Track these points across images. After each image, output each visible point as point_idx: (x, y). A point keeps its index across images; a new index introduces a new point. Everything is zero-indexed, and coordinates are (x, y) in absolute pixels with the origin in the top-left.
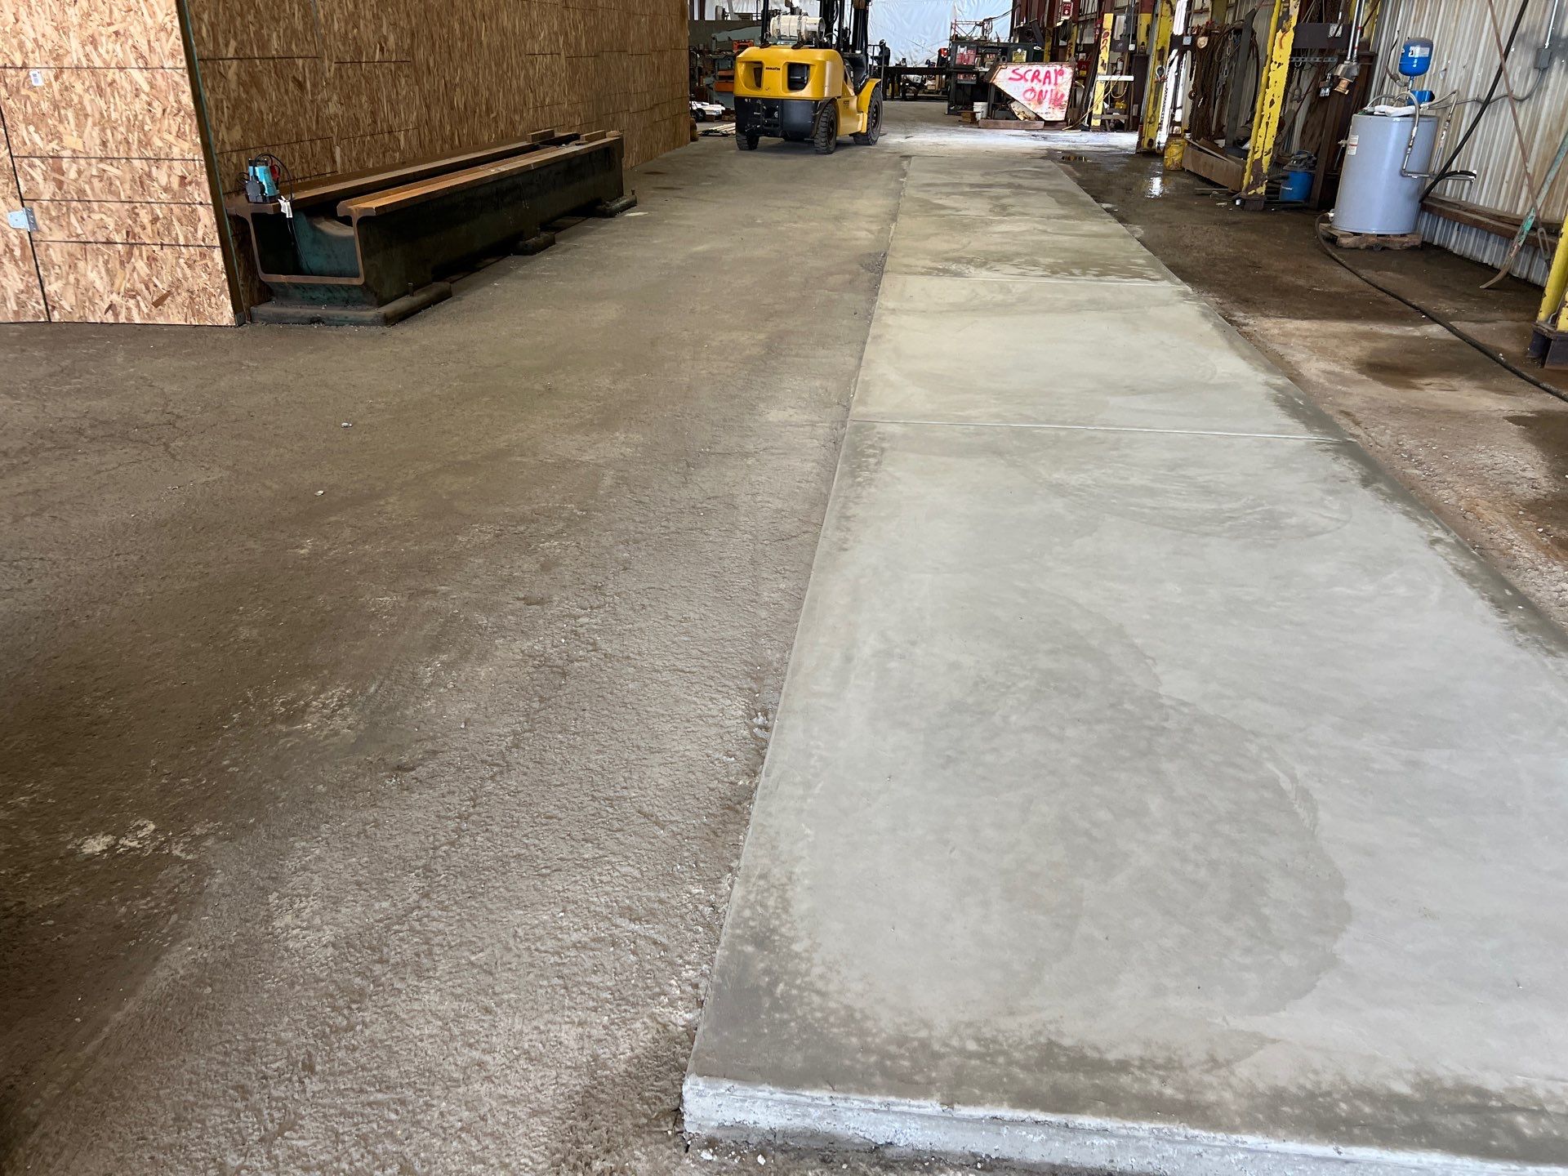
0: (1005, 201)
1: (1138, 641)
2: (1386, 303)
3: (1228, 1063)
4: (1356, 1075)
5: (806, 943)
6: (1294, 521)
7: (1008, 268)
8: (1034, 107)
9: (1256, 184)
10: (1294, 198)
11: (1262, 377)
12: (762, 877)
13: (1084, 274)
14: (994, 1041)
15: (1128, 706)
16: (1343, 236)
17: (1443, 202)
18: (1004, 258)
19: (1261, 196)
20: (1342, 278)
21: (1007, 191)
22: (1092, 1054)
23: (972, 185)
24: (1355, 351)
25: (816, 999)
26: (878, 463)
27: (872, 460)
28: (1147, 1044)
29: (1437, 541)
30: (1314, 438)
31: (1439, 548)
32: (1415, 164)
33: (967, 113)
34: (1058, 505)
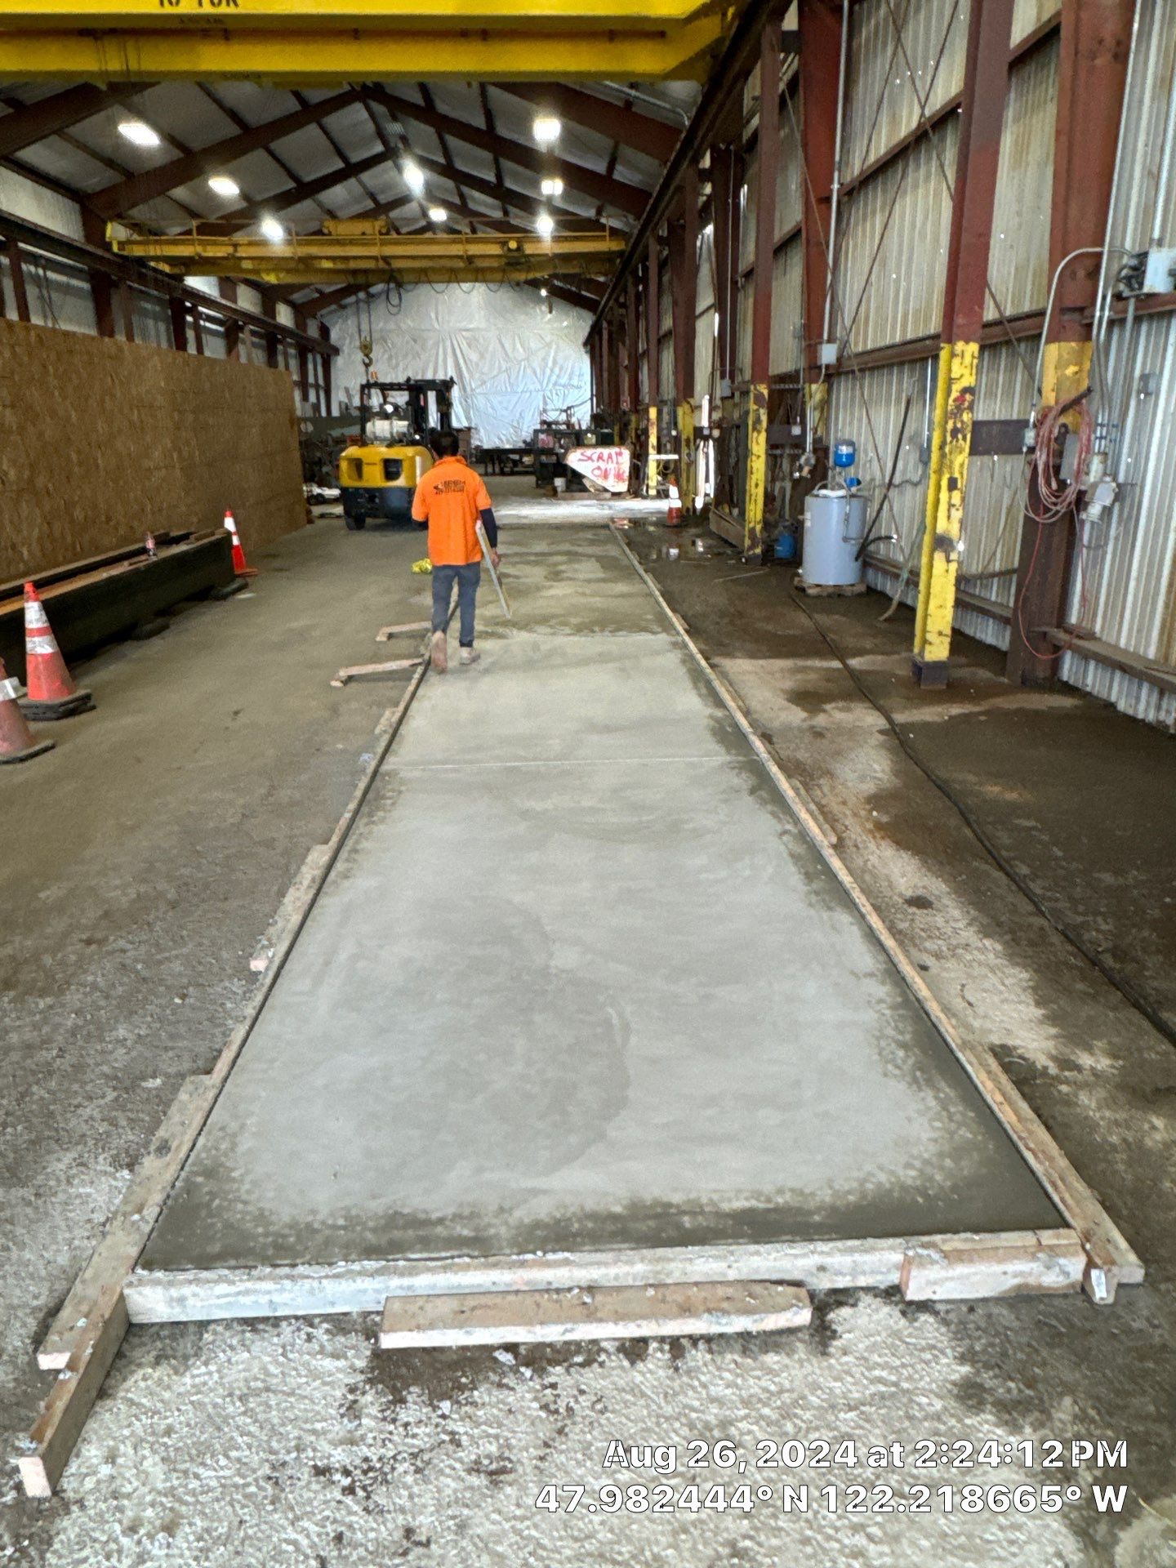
0: (559, 568)
8: (601, 482)
9: (752, 547)
10: (781, 556)
11: (709, 711)
16: (809, 587)
17: (877, 559)
18: (544, 620)
19: (757, 555)
20: (800, 622)
23: (536, 554)
24: (788, 684)
26: (393, 804)
27: (389, 802)
30: (728, 758)
31: (785, 838)
32: (852, 532)
33: (549, 488)
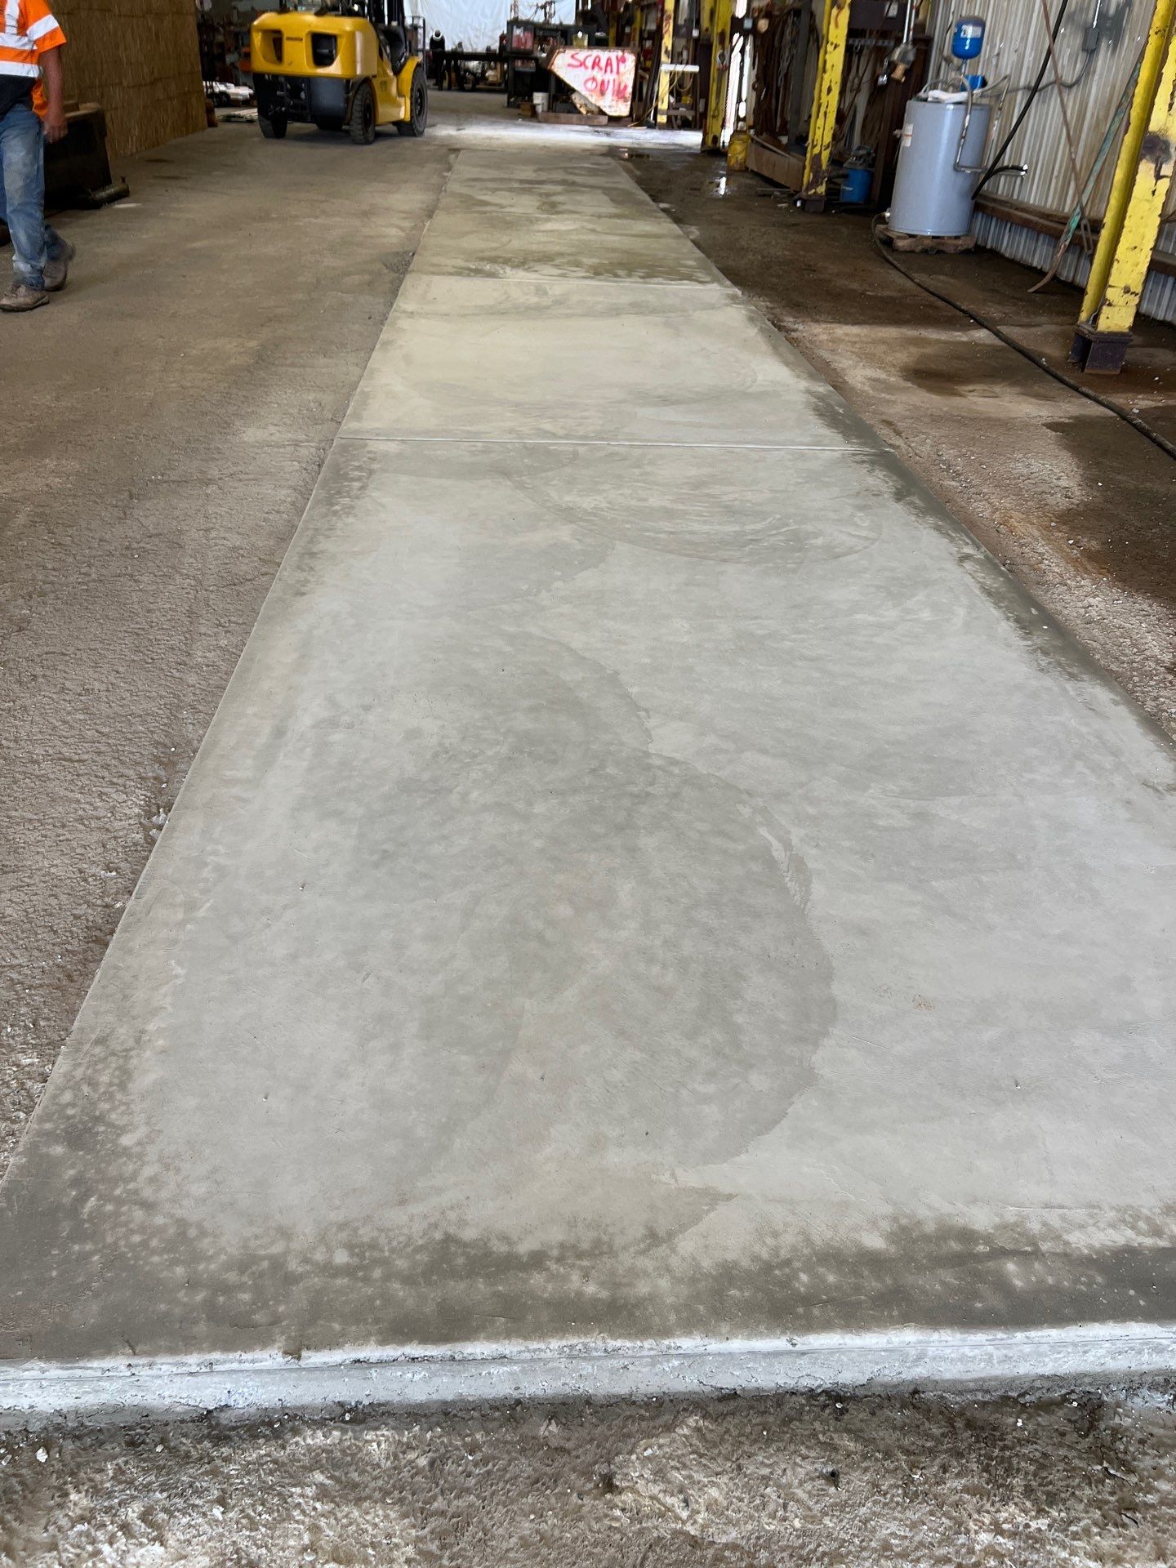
0: (554, 199)
1: (634, 690)
2: (937, 308)
3: (671, 1235)
4: (822, 1232)
5: (141, 1132)
6: (820, 541)
7: (548, 269)
8: (595, 100)
9: (814, 183)
10: (855, 198)
11: (804, 384)
12: (101, 1041)
13: (629, 275)
14: (373, 1246)
15: (611, 770)
16: (899, 238)
17: (995, 200)
18: (546, 258)
19: (820, 196)
20: (894, 282)
21: (559, 188)
22: (500, 1248)
23: (521, 181)
24: (904, 357)
25: (139, 1214)
26: (362, 488)
27: (356, 484)
28: (572, 1223)
29: (966, 558)
30: (850, 449)
31: (968, 565)
32: (968, 158)
33: (526, 106)
34: (564, 533)
